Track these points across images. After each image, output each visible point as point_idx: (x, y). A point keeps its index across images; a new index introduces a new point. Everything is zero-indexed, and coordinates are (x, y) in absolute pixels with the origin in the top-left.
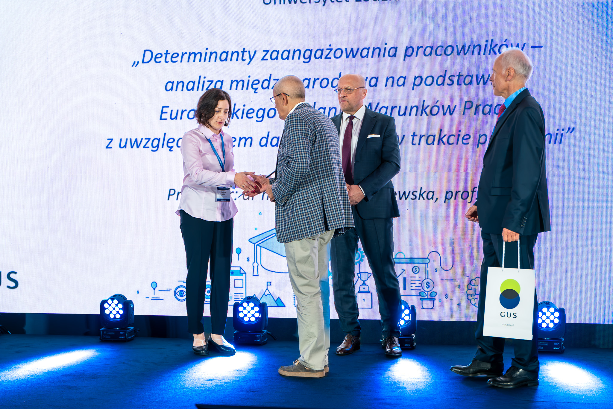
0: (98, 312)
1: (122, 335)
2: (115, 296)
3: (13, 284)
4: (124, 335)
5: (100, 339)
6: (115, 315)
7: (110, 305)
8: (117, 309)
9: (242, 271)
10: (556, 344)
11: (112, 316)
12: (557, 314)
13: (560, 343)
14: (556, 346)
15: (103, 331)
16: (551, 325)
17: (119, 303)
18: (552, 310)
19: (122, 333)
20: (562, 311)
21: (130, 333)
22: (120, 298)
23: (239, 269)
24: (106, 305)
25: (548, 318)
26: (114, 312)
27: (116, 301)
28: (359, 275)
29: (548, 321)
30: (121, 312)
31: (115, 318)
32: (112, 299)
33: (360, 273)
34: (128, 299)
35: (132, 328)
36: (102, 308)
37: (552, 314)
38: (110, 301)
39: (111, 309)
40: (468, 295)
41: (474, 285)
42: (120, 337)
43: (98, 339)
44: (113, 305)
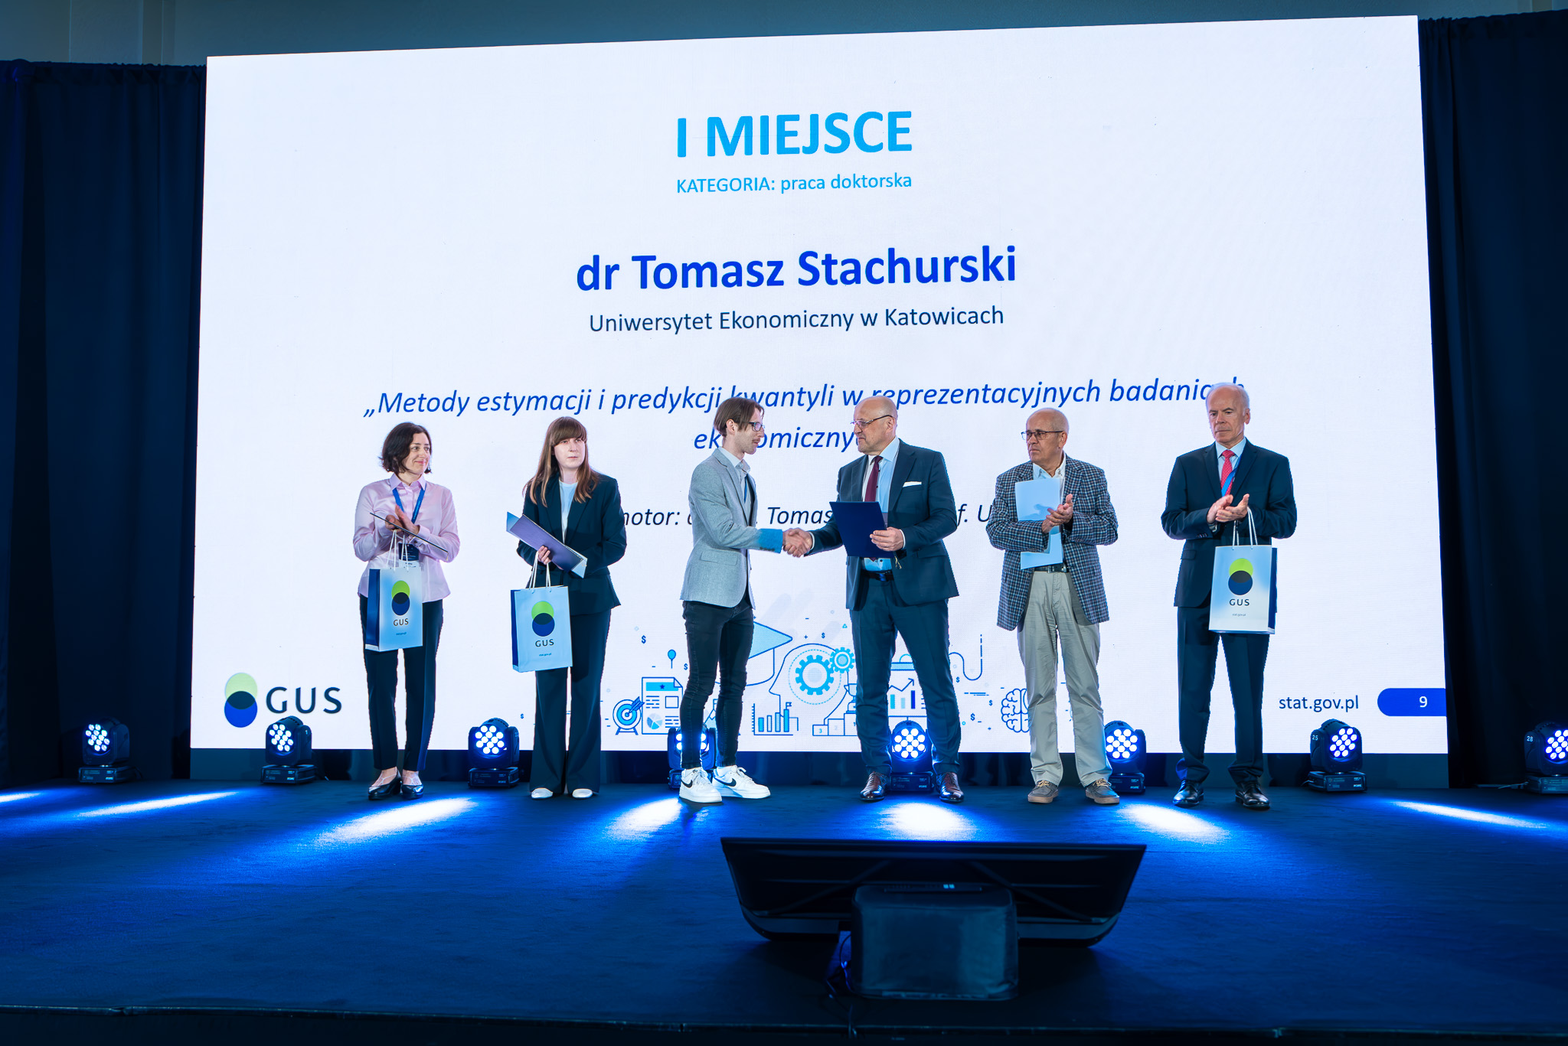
0: (466, 747)
1: (502, 779)
2: (491, 721)
3: (333, 707)
4: (505, 778)
5: (469, 784)
6: (491, 749)
7: (484, 734)
8: (495, 740)
9: (677, 685)
10: (1134, 781)
11: (486, 751)
12: (1134, 739)
13: (1140, 781)
14: (1134, 784)
15: (473, 772)
16: (1126, 755)
17: (498, 731)
18: (1127, 732)
19: (501, 775)
20: (1140, 734)
21: (513, 777)
22: (499, 724)
23: (672, 680)
24: (478, 735)
25: (1122, 744)
26: (490, 745)
27: (493, 729)
28: (847, 687)
29: (1121, 749)
30: (501, 744)
31: (491, 753)
32: (488, 724)
33: (848, 685)
34: (510, 725)
35: (516, 768)
36: (472, 739)
37: (1128, 738)
38: (484, 729)
39: (485, 740)
40: (1004, 715)
41: (1012, 700)
42: (499, 782)
43: (465, 785)
44: (489, 735)
